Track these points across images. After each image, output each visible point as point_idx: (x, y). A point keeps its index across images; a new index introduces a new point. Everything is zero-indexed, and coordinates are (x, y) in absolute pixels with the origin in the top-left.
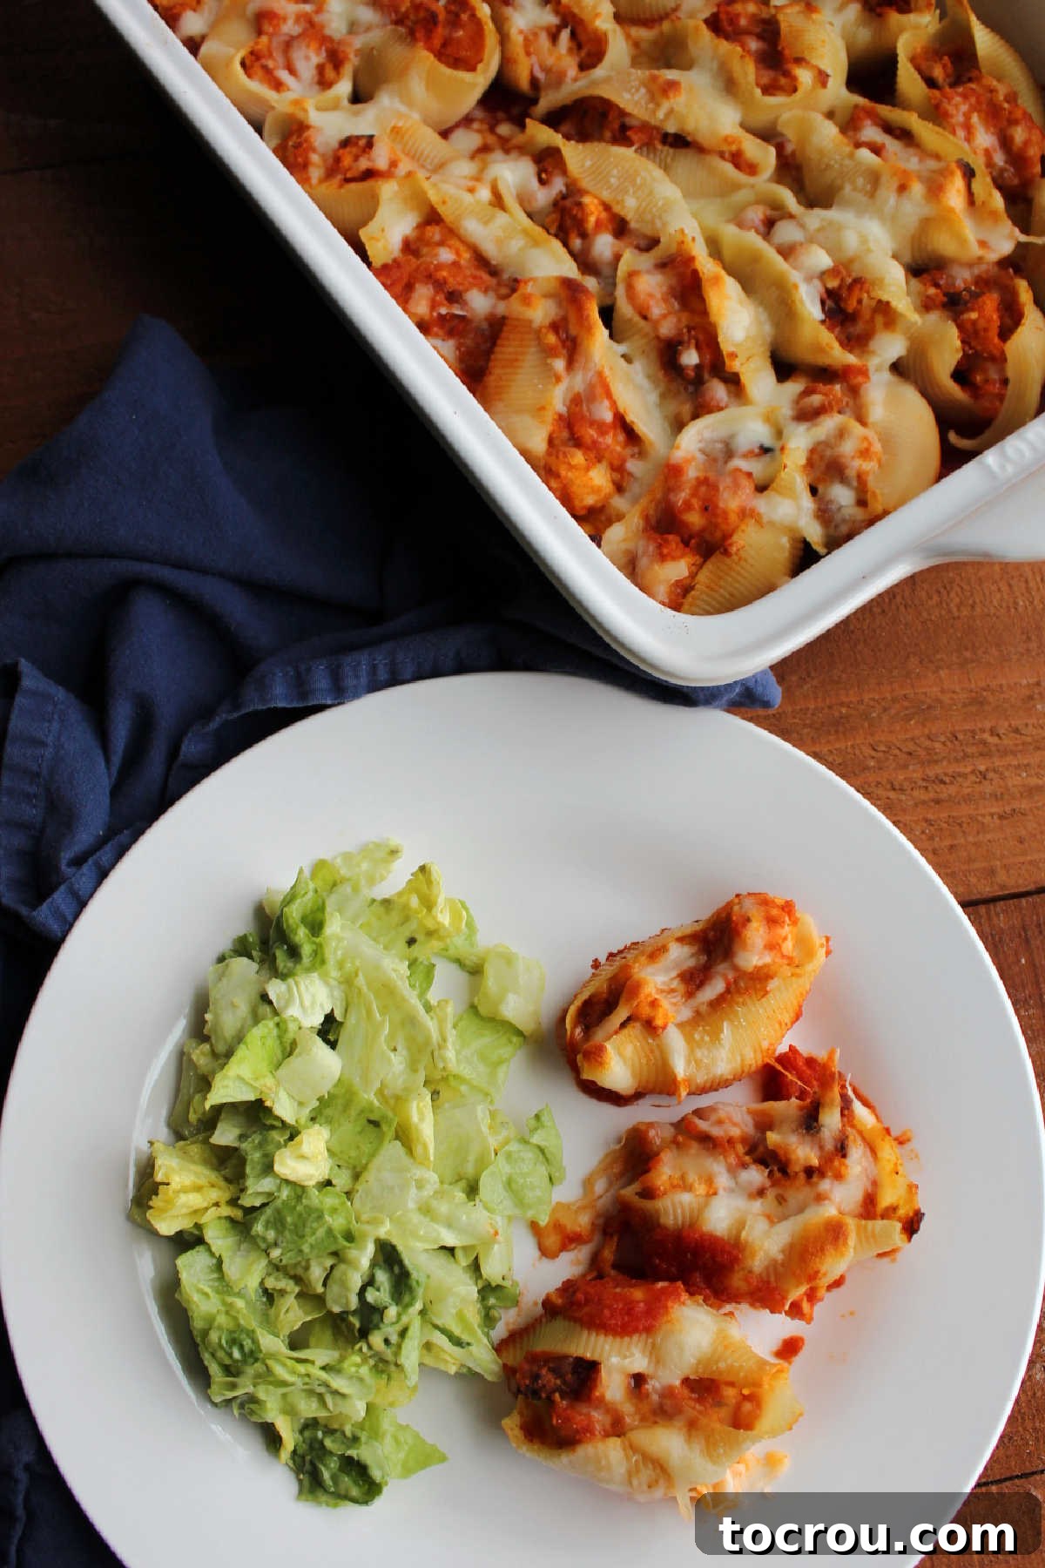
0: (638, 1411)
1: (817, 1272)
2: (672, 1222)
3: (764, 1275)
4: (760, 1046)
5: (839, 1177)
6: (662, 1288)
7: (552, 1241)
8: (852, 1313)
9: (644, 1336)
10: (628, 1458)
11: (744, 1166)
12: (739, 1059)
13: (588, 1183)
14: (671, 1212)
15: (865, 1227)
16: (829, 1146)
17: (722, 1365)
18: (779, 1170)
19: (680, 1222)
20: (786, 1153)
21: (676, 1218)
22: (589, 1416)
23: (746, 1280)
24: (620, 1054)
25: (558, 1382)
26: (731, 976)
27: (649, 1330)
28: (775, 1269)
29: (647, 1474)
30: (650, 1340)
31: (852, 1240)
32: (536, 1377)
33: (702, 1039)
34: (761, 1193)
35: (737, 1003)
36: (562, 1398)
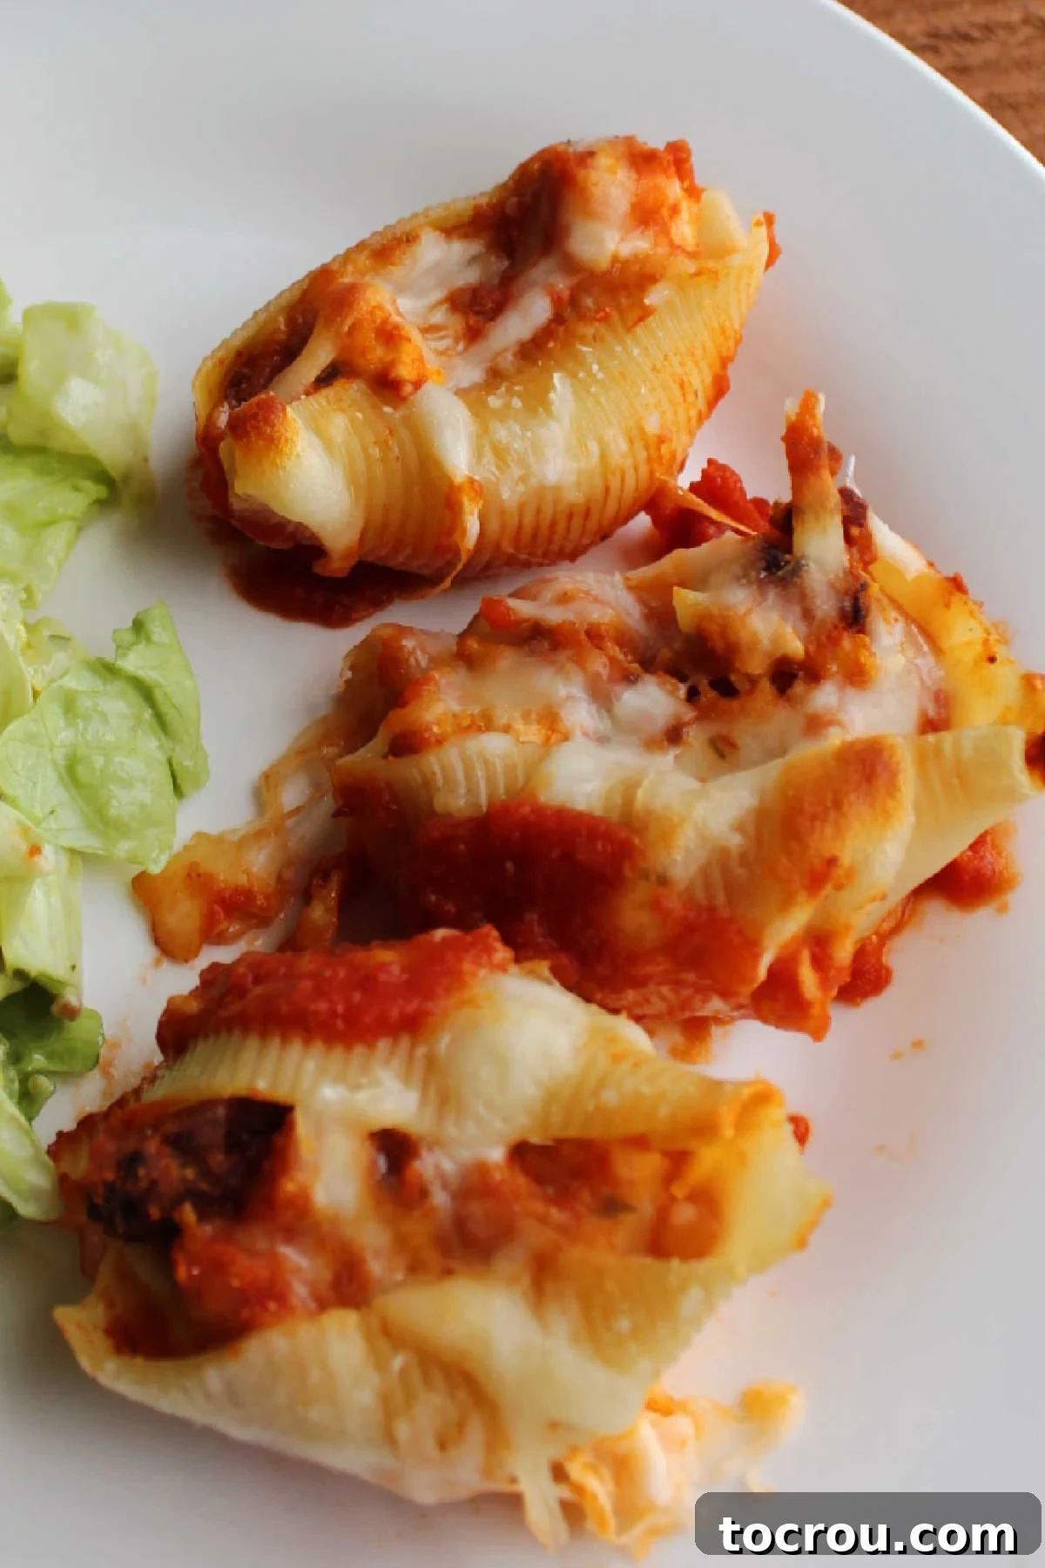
0: (401, 1243)
1: (832, 861)
2: (462, 802)
3: (700, 895)
4: (642, 430)
5: (857, 676)
6: (444, 940)
7: (184, 914)
8: (918, 1044)
9: (405, 1041)
10: (381, 1365)
11: (629, 679)
12: (594, 447)
13: (265, 787)
14: (460, 775)
15: (938, 751)
16: (826, 606)
17: (610, 1097)
18: (713, 685)
19: (484, 801)
20: (724, 630)
21: (472, 790)
22: (274, 1259)
23: (656, 905)
24: (319, 432)
25: (190, 1173)
26: (562, 284)
27: (412, 1026)
28: (725, 869)
29: (432, 1407)
30: (421, 1051)
31: (908, 783)
32: (131, 1162)
33: (507, 406)
34: (674, 735)
35: (583, 340)
36: (202, 1216)
